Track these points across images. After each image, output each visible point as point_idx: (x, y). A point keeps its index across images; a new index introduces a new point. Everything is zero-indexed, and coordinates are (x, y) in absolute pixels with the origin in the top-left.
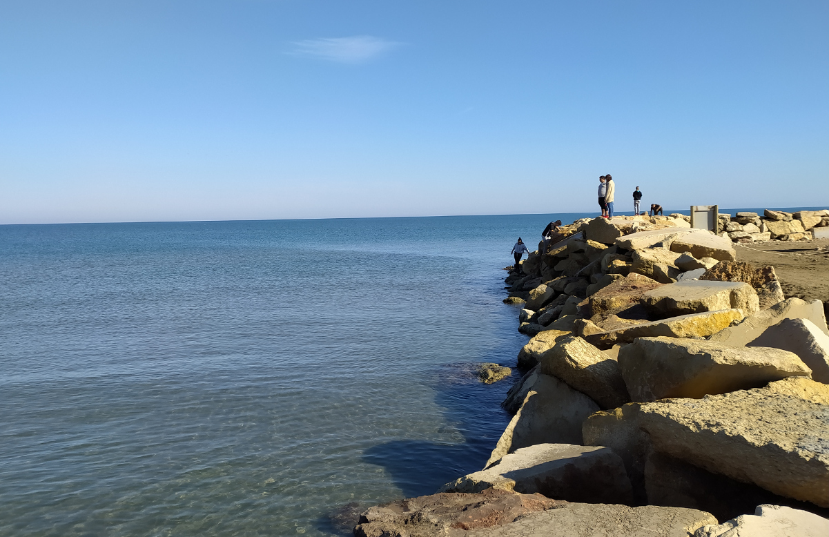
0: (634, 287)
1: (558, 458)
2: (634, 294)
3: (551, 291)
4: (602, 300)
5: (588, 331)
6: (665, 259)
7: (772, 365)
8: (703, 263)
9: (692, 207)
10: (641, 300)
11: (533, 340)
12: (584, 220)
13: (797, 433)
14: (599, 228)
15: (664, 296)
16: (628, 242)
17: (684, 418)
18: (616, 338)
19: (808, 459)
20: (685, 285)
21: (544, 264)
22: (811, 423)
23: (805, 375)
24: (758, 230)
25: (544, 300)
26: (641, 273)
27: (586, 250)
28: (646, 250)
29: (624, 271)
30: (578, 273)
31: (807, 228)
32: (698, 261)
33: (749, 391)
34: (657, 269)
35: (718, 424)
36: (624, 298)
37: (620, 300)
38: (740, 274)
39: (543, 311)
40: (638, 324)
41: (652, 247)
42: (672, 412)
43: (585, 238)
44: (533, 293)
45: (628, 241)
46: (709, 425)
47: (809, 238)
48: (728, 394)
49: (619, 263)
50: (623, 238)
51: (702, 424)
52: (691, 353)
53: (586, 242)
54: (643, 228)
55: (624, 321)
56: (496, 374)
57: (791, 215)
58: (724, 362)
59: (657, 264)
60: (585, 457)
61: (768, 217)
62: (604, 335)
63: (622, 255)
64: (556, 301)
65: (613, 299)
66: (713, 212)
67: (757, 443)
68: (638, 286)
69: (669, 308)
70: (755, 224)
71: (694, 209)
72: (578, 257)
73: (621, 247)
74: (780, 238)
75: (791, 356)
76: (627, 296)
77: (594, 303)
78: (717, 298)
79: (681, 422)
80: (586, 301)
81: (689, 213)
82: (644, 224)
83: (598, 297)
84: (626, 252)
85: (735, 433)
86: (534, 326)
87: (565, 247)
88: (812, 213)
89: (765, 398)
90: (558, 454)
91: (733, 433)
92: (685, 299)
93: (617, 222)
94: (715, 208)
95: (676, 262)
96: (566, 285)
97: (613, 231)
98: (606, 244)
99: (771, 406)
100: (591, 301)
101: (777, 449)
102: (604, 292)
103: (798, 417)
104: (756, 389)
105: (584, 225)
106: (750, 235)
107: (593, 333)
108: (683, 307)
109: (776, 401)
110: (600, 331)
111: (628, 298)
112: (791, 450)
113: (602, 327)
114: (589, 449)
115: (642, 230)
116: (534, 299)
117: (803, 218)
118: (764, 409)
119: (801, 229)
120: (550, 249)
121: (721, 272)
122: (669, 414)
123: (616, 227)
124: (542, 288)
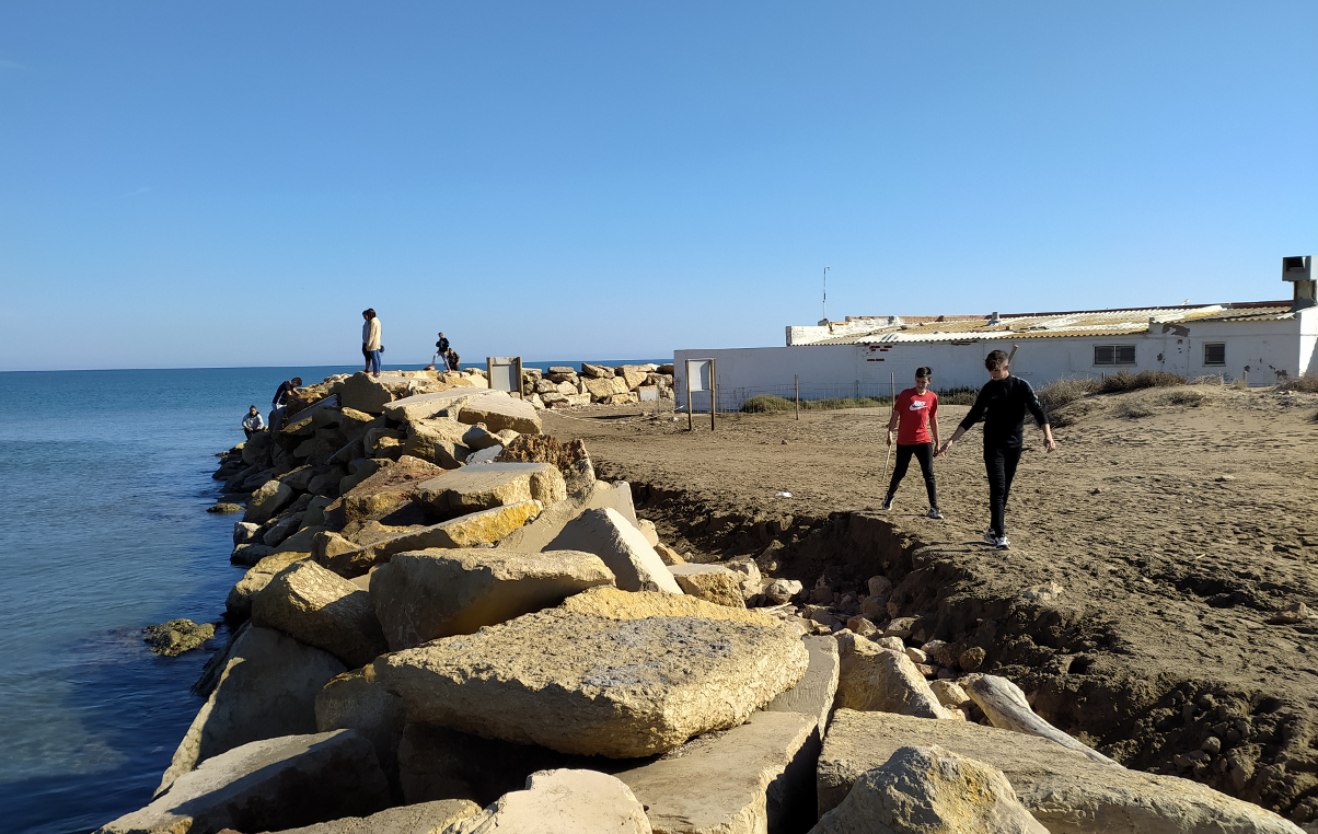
0: (408, 477)
1: (271, 762)
2: (407, 487)
3: (287, 491)
4: (360, 500)
5: (334, 550)
6: (450, 434)
7: (567, 575)
8: (499, 438)
9: (488, 359)
10: (414, 496)
11: (252, 572)
12: (339, 376)
13: (585, 663)
14: (358, 389)
15: (444, 487)
16: (401, 410)
17: (446, 665)
18: (373, 556)
19: (593, 697)
20: (473, 470)
21: (277, 448)
22: (604, 647)
23: (608, 582)
24: (575, 390)
25: (276, 505)
26: (419, 456)
27: (341, 422)
28: (425, 422)
29: (394, 454)
30: (329, 460)
31: (632, 386)
32: (493, 436)
33: (538, 614)
34: (440, 449)
35: (489, 667)
36: (390, 493)
37: (386, 498)
38: (543, 452)
39: (274, 522)
40: (408, 531)
41: (433, 417)
42: (431, 660)
43: (341, 405)
44: (258, 496)
45: (401, 408)
46: (478, 670)
47: (634, 399)
48: (510, 622)
49: (390, 442)
50: (394, 404)
51: (470, 670)
52: (467, 569)
53: (340, 410)
54: (422, 388)
55: (389, 529)
56: (186, 637)
57: (613, 370)
58: (508, 577)
59: (440, 442)
60: (315, 752)
61: (586, 373)
62: (355, 554)
63: (392, 430)
64: (296, 505)
65: (377, 497)
66: (516, 364)
67: (535, 686)
68: (413, 474)
69: (452, 506)
70: (572, 382)
71: (492, 363)
72: (330, 434)
73: (392, 418)
74: (601, 400)
75: (591, 559)
76: (396, 491)
77: (348, 505)
78: (514, 487)
79: (441, 673)
80: (337, 503)
81: (487, 367)
82: (424, 383)
83: (353, 496)
84: (398, 424)
85: (509, 676)
86: (258, 548)
87: (310, 419)
88: (636, 368)
89: (556, 621)
90: (271, 757)
91: (507, 677)
92: (471, 491)
93: (387, 379)
94: (517, 360)
95: (466, 438)
96: (311, 479)
97: (381, 394)
98: (371, 414)
99: (560, 631)
100: (343, 501)
101: (558, 691)
102: (365, 486)
103: (590, 641)
104: (546, 610)
105: (337, 385)
106: (566, 398)
107: (341, 552)
108: (470, 502)
109: (567, 623)
110: (353, 548)
111: (397, 494)
112: (574, 689)
113: (357, 542)
114: (321, 738)
115: (422, 392)
116: (258, 504)
117: (626, 374)
118: (551, 637)
119: (624, 389)
120: (286, 423)
121: (520, 449)
122: (426, 663)
123: (385, 388)
124: (272, 486)
